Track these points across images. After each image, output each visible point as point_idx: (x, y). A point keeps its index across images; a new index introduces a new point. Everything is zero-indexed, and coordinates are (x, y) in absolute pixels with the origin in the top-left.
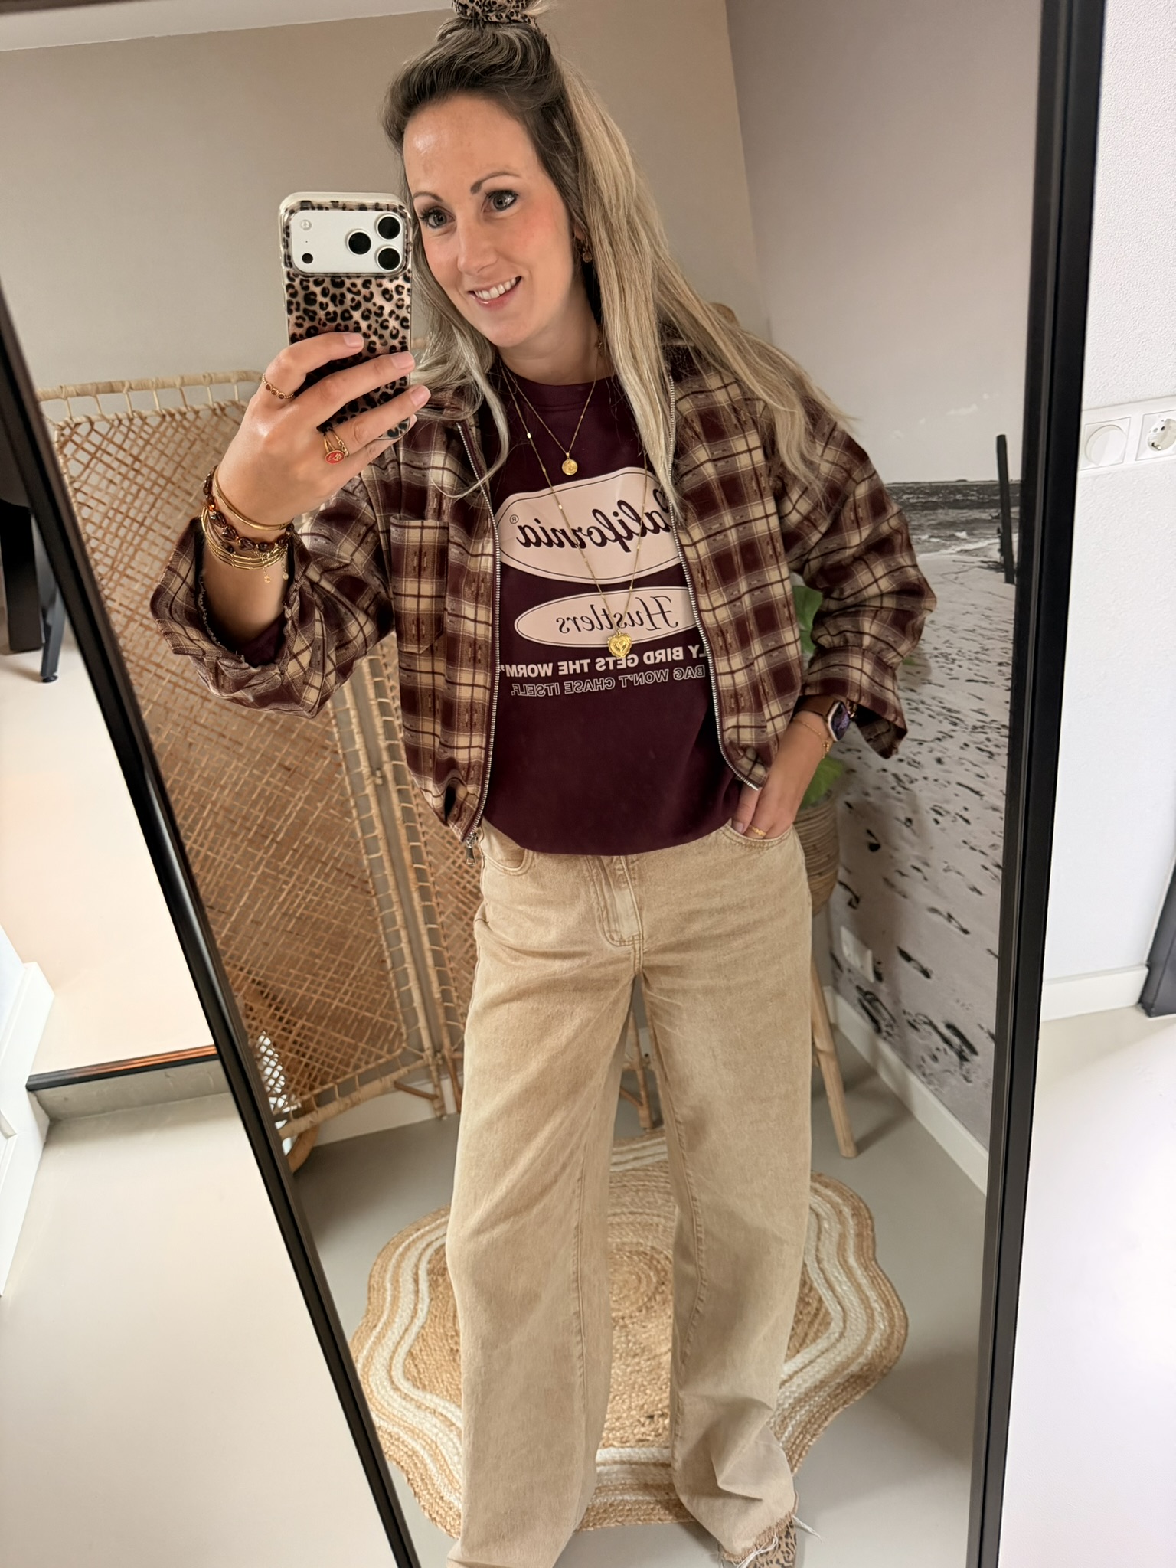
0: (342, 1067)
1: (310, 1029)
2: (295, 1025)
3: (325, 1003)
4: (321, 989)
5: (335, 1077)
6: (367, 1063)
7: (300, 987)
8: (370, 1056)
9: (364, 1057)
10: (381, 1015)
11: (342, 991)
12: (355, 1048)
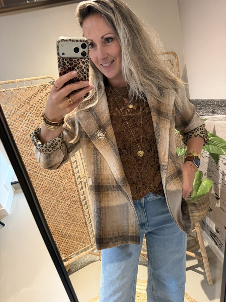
0: (76, 249)
1: (67, 241)
2: (63, 240)
3: (71, 234)
4: (70, 231)
5: (74, 252)
6: (82, 248)
7: (65, 230)
8: (83, 245)
9: (81, 246)
10: (85, 236)
11: (75, 230)
12: (79, 245)
